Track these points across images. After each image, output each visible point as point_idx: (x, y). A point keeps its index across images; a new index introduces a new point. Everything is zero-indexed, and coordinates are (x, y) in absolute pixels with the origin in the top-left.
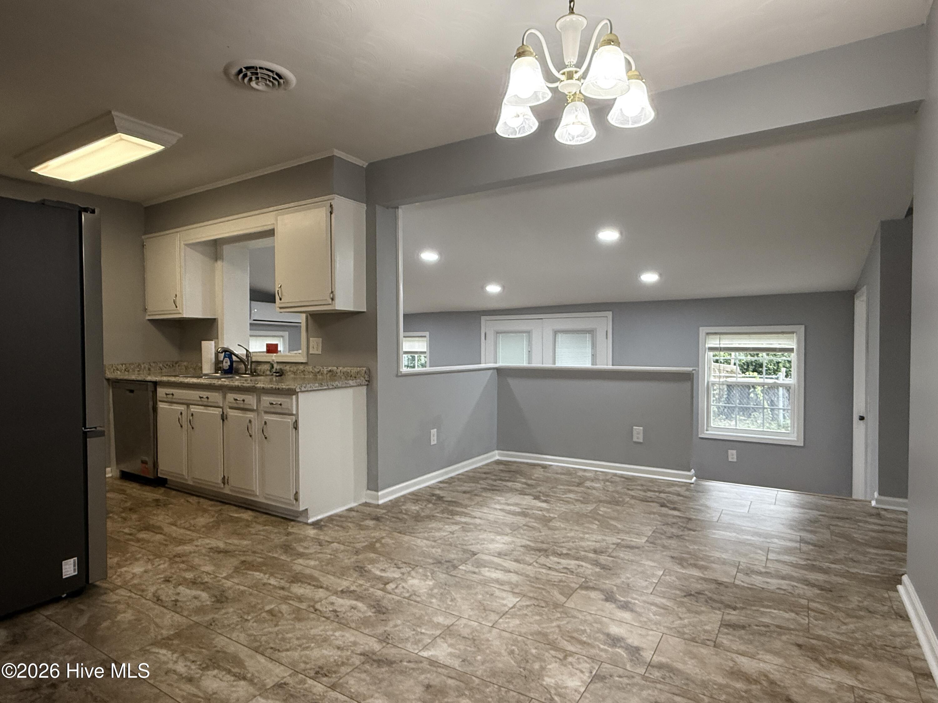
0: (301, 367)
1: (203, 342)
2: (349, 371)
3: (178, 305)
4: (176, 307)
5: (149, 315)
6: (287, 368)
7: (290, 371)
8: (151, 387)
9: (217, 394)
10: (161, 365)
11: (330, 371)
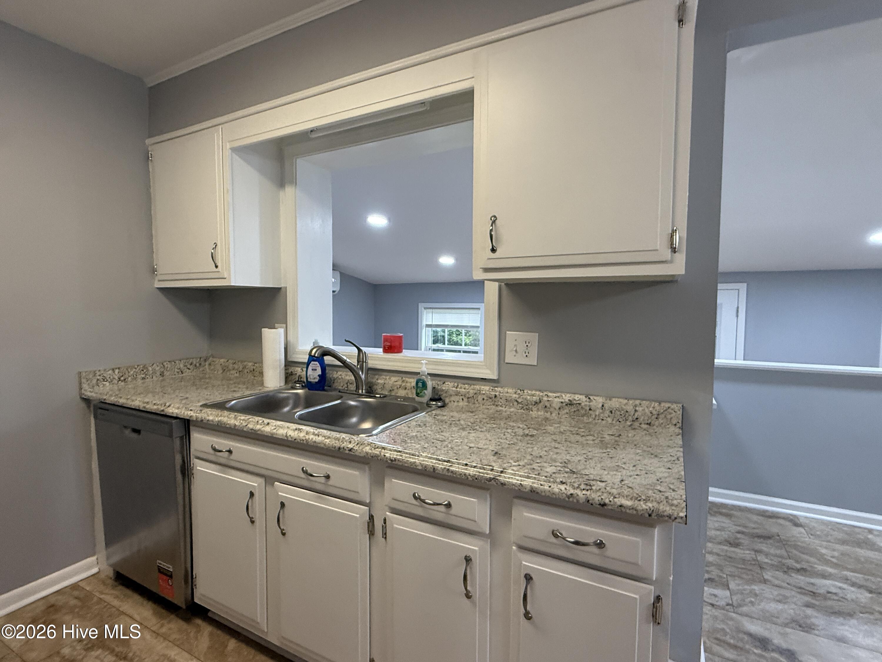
0: (486, 388)
1: (263, 329)
2: (630, 408)
3: (219, 264)
4: (217, 267)
5: (159, 281)
6: (449, 386)
7: (457, 394)
8: (178, 432)
9: (357, 473)
10: (182, 366)
11: (570, 404)
